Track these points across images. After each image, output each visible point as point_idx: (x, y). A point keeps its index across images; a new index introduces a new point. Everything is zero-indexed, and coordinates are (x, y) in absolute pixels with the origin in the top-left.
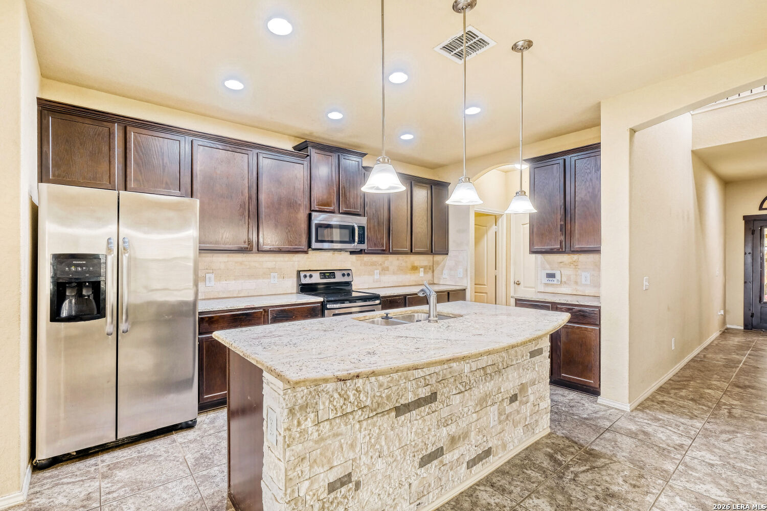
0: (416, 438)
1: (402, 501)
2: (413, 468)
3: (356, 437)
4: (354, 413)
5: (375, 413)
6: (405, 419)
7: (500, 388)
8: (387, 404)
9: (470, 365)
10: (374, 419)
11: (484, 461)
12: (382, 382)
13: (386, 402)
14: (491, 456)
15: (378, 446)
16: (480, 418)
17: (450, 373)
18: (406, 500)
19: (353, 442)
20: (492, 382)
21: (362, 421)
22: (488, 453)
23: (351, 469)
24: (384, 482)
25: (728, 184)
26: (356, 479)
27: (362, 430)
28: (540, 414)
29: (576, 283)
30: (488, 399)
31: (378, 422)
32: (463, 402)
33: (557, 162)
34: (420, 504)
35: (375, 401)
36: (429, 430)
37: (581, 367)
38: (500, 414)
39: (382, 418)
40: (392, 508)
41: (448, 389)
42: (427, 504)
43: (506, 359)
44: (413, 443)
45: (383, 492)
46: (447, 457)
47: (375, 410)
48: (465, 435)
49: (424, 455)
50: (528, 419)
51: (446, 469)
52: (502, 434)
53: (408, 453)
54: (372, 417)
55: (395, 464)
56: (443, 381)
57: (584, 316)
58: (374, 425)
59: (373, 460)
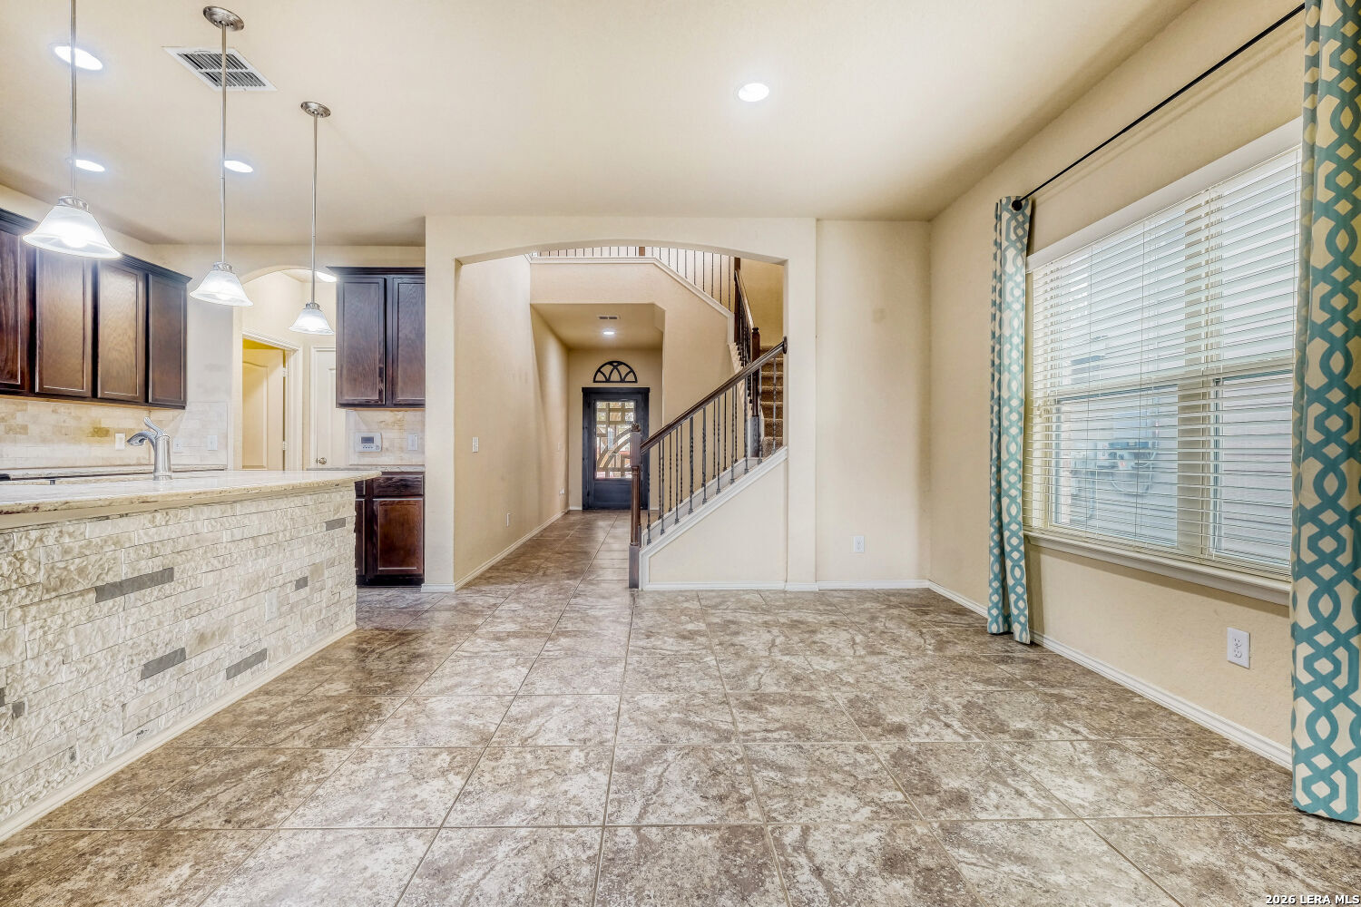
0: (135, 635)
1: (109, 730)
2: (129, 679)
3: (14, 633)
4: (11, 593)
5: (54, 594)
6: (114, 606)
7: (280, 568)
8: (79, 582)
9: (232, 532)
10: (53, 603)
11: (255, 667)
12: (69, 547)
13: (77, 578)
14: (267, 661)
15: (60, 646)
16: (248, 608)
17: (197, 541)
18: (117, 728)
19: (7, 639)
20: (268, 559)
21: (26, 606)
22: (261, 656)
23: (4, 682)
24: (72, 703)
25: (571, 351)
26: (15, 699)
27: (28, 619)
28: (342, 605)
29: (401, 449)
30: (261, 581)
31: (61, 608)
32: (218, 584)
33: (375, 280)
34: (142, 732)
35: (55, 576)
36: (160, 623)
37: (402, 552)
38: (281, 604)
39: (69, 601)
40: (90, 743)
41: (193, 564)
42: (155, 732)
43: (289, 528)
44: (130, 643)
45: (71, 718)
46: (192, 664)
47: (55, 590)
48: (224, 632)
49: (151, 659)
50: (324, 611)
51: (191, 680)
52: (284, 631)
53: (120, 657)
54: (50, 600)
55: (95, 673)
56: (185, 552)
57: (406, 486)
58: (53, 612)
59: (51, 668)
